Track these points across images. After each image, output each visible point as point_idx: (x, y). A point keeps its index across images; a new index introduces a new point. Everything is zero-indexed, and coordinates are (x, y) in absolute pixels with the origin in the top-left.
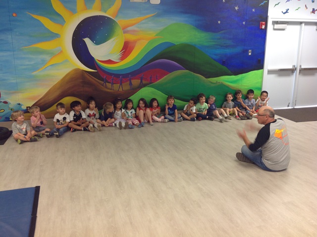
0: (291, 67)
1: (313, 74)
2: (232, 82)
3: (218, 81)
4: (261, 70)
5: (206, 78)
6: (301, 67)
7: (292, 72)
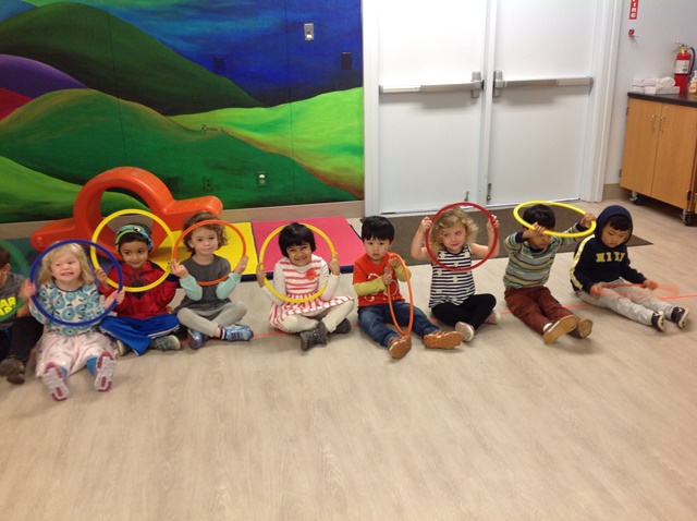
2: (257, 129)
3: (209, 126)
5: (165, 114)
6: (501, 77)
7: (472, 96)
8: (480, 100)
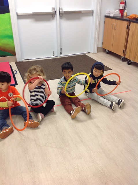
0: (50, 10)
1: (79, 18)
4: (7, 14)
6: (62, 10)
7: (52, 16)
8: (55, 18)
